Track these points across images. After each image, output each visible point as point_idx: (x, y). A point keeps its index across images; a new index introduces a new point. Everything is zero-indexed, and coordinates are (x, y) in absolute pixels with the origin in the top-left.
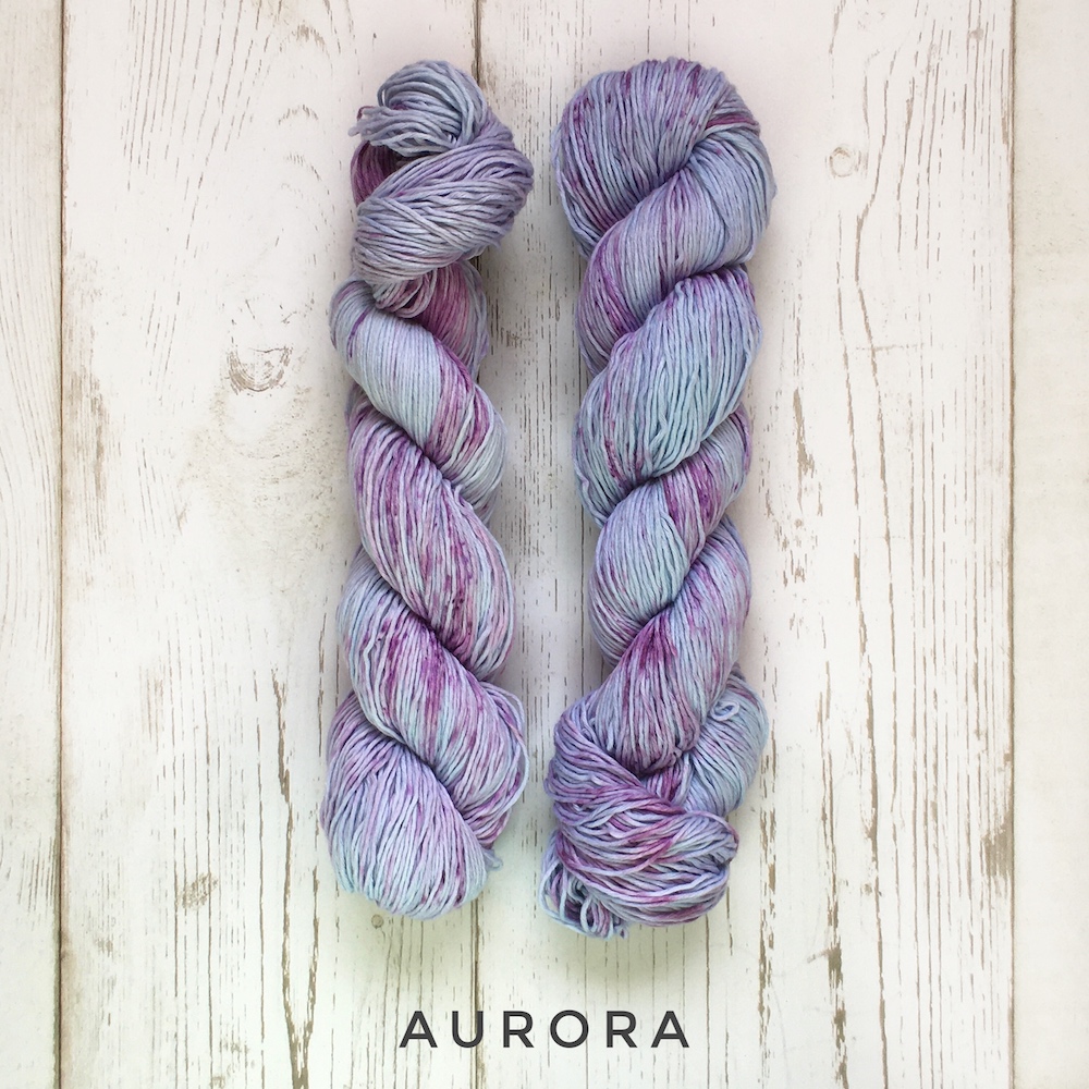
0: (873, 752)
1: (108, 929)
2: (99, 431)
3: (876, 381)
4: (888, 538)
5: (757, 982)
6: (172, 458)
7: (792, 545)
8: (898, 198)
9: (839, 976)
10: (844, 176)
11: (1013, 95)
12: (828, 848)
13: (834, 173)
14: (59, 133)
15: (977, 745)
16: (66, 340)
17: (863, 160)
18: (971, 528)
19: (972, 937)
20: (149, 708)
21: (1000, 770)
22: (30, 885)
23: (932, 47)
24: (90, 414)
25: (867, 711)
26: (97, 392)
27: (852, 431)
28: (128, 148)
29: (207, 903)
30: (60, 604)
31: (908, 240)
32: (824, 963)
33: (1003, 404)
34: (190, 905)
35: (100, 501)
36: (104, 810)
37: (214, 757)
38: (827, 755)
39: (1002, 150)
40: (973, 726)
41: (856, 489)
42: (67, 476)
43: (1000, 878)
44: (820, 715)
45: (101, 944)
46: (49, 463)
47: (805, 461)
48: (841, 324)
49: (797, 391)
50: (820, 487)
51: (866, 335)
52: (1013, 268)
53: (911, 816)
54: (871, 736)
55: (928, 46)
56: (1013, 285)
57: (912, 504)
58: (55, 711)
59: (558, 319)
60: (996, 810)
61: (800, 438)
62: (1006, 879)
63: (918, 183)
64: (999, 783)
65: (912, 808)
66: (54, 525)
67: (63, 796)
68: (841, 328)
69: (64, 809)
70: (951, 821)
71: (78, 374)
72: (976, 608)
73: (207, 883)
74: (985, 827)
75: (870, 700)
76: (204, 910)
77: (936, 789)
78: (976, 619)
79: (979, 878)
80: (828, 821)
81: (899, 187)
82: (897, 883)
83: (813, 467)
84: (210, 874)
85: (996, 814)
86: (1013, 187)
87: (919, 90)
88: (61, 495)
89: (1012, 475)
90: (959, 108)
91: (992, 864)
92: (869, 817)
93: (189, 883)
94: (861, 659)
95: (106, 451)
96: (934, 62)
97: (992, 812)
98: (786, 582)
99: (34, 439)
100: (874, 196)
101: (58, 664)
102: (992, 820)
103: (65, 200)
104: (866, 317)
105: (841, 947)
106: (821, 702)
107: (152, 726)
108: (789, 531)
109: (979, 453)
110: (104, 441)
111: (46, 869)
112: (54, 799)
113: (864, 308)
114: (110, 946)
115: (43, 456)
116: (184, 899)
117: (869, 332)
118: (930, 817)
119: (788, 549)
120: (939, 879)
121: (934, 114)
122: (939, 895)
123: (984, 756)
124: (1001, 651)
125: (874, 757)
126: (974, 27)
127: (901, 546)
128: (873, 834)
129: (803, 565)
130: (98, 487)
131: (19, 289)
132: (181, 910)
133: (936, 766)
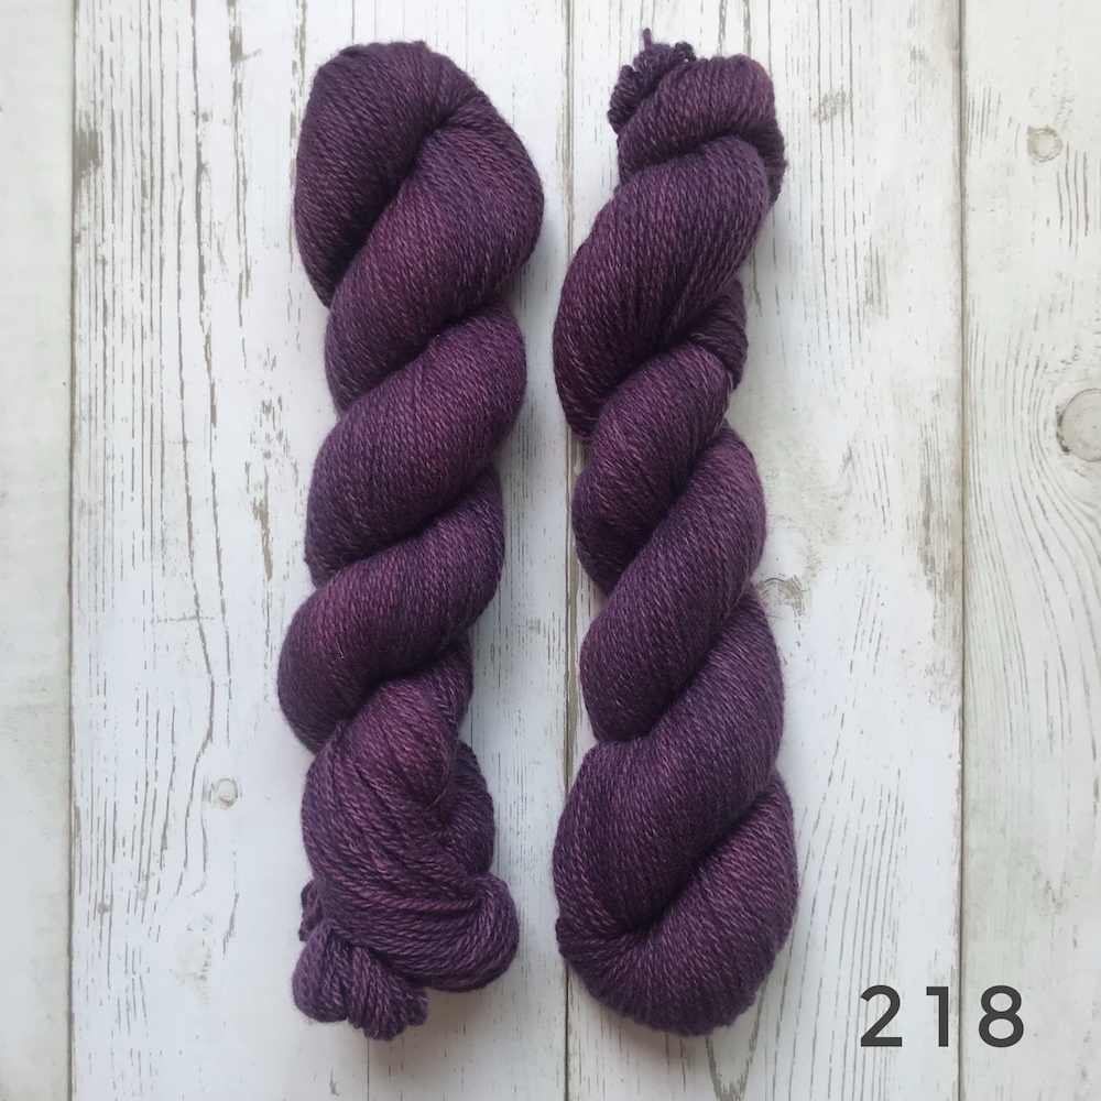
0: (199, 244)
1: (915, 72)
2: (927, 541)
3: (195, 588)
4: (185, 442)
5: (308, 29)
6: (857, 516)
7: (274, 435)
8: (174, 759)
9: (232, 37)
10: (224, 780)
11: (70, 851)
12: (242, 154)
13: (233, 782)
14: (966, 823)
15: (105, 251)
16: (959, 628)
17: (206, 795)
18: (109, 451)
19: (112, 75)
20: (878, 278)
21: (85, 229)
22: (989, 112)
23: (145, 899)
24: (936, 557)
25: (205, 282)
26: (929, 578)
27: (218, 541)
28: (899, 809)
29: (822, 96)
30: (964, 375)
31: (166, 718)
32: (246, 49)
33: (79, 566)
34: (838, 94)
35: (925, 474)
36: (921, 183)
37: (817, 233)
38: (242, 239)
39: (82, 802)
40: (109, 268)
41: (214, 487)
42: (957, 495)
43: (85, 128)
44: (248, 277)
45: (922, 57)
46: (975, 510)
47: (261, 513)
48: (228, 641)
49: (269, 578)
50: (248, 489)
51: (205, 631)
52: (70, 692)
53: (165, 184)
54: (201, 258)
55: (148, 898)
56: (70, 677)
57: (162, 473)
58: (968, 275)
59: (493, 646)
60: (88, 192)
61: (266, 535)
62: (81, 129)
63: (156, 772)
64: (86, 218)
65: (164, 192)
66: (971, 451)
67: (959, 194)
68: (227, 637)
69: (959, 183)
70: (129, 181)
71: (947, 595)
72: (105, 376)
73: (823, 115)
74: (99, 177)
75: (202, 291)
76: (825, 90)
77: (143, 210)
78: (105, 367)
79: (104, 129)
80: (241, 178)
81: (174, 769)
82: (179, 124)
83: (255, 508)
84: (820, 123)
85: (89, 188)
86: (71, 767)
87: (155, 859)
88: (963, 480)
89: (71, 500)
90: (119, 840)
91: (93, 142)
92: (204, 184)
93: (839, 115)
94: (210, 329)
95: (920, 522)
96: (142, 884)
97: (92, 190)
98: (280, 401)
99: (990, 533)
100: (197, 761)
101: (966, 320)
102: (92, 183)
103: (959, 759)
104: (204, 647)
105: (230, 64)
106: (247, 290)
107: (876, 263)
108: (277, 449)
109: (101, 520)
110: (922, 531)
111: (975, 127)
112: (967, 192)
113: (206, 656)
114: (913, 55)
115: (981, 517)
116: (843, 101)
117: (202, 633)
118: (148, 184)
119: (278, 431)
120: (141, 128)
121: (142, 836)
122: (141, 113)
123: (99, 241)
124: (83, 338)
125: (199, 238)
126: (107, 915)
127: (173, 433)
128: (201, 168)
129: (264, 416)
130: (928, 487)
131: (1003, 675)
132: (847, 89)
133: (143, 231)
